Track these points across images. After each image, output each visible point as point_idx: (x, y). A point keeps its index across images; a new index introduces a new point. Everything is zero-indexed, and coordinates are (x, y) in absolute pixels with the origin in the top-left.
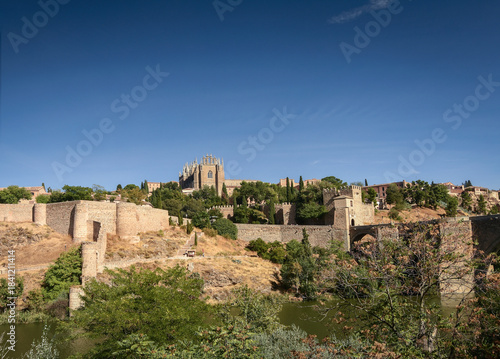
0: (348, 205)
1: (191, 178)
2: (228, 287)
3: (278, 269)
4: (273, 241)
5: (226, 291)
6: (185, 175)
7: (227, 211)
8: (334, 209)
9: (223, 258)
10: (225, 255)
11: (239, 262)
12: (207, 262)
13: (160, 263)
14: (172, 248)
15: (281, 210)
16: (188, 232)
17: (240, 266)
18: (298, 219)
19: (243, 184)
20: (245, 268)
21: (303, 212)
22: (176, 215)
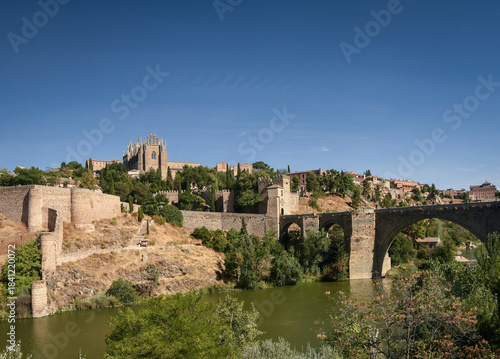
0: (279, 195)
1: (135, 159)
2: (178, 277)
3: (222, 257)
4: (215, 229)
5: (177, 282)
6: (129, 154)
7: (173, 196)
8: (267, 198)
9: (173, 247)
10: (175, 244)
11: (187, 251)
12: (160, 253)
13: (116, 254)
14: (126, 237)
15: (221, 198)
16: (140, 220)
17: (188, 256)
18: (237, 208)
19: (186, 167)
20: (193, 257)
21: (241, 200)
22: (127, 201)
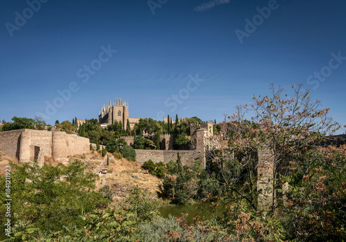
0: (205, 135)
1: (107, 116)
3: (162, 182)
4: (158, 162)
6: (103, 114)
7: (129, 140)
9: (126, 174)
10: (127, 172)
11: (136, 177)
12: (115, 178)
14: (91, 168)
15: (164, 139)
16: (103, 155)
17: (137, 180)
18: (175, 146)
19: (141, 120)
20: (140, 182)
21: (177, 141)
22: (95, 143)
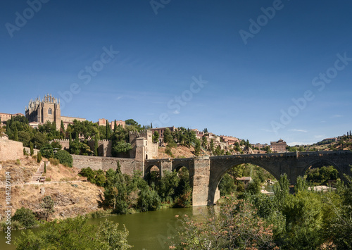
0: (144, 144)
1: (35, 113)
2: (70, 206)
3: (102, 190)
4: (97, 169)
5: (68, 209)
6: (30, 109)
7: (65, 144)
8: (136, 146)
9: (65, 183)
10: (67, 180)
11: (76, 186)
12: (55, 187)
13: (20, 188)
14: (27, 175)
15: (102, 146)
16: (39, 161)
17: (77, 189)
18: (114, 154)
19: (75, 121)
20: (80, 191)
21: (116, 148)
22: (29, 146)
